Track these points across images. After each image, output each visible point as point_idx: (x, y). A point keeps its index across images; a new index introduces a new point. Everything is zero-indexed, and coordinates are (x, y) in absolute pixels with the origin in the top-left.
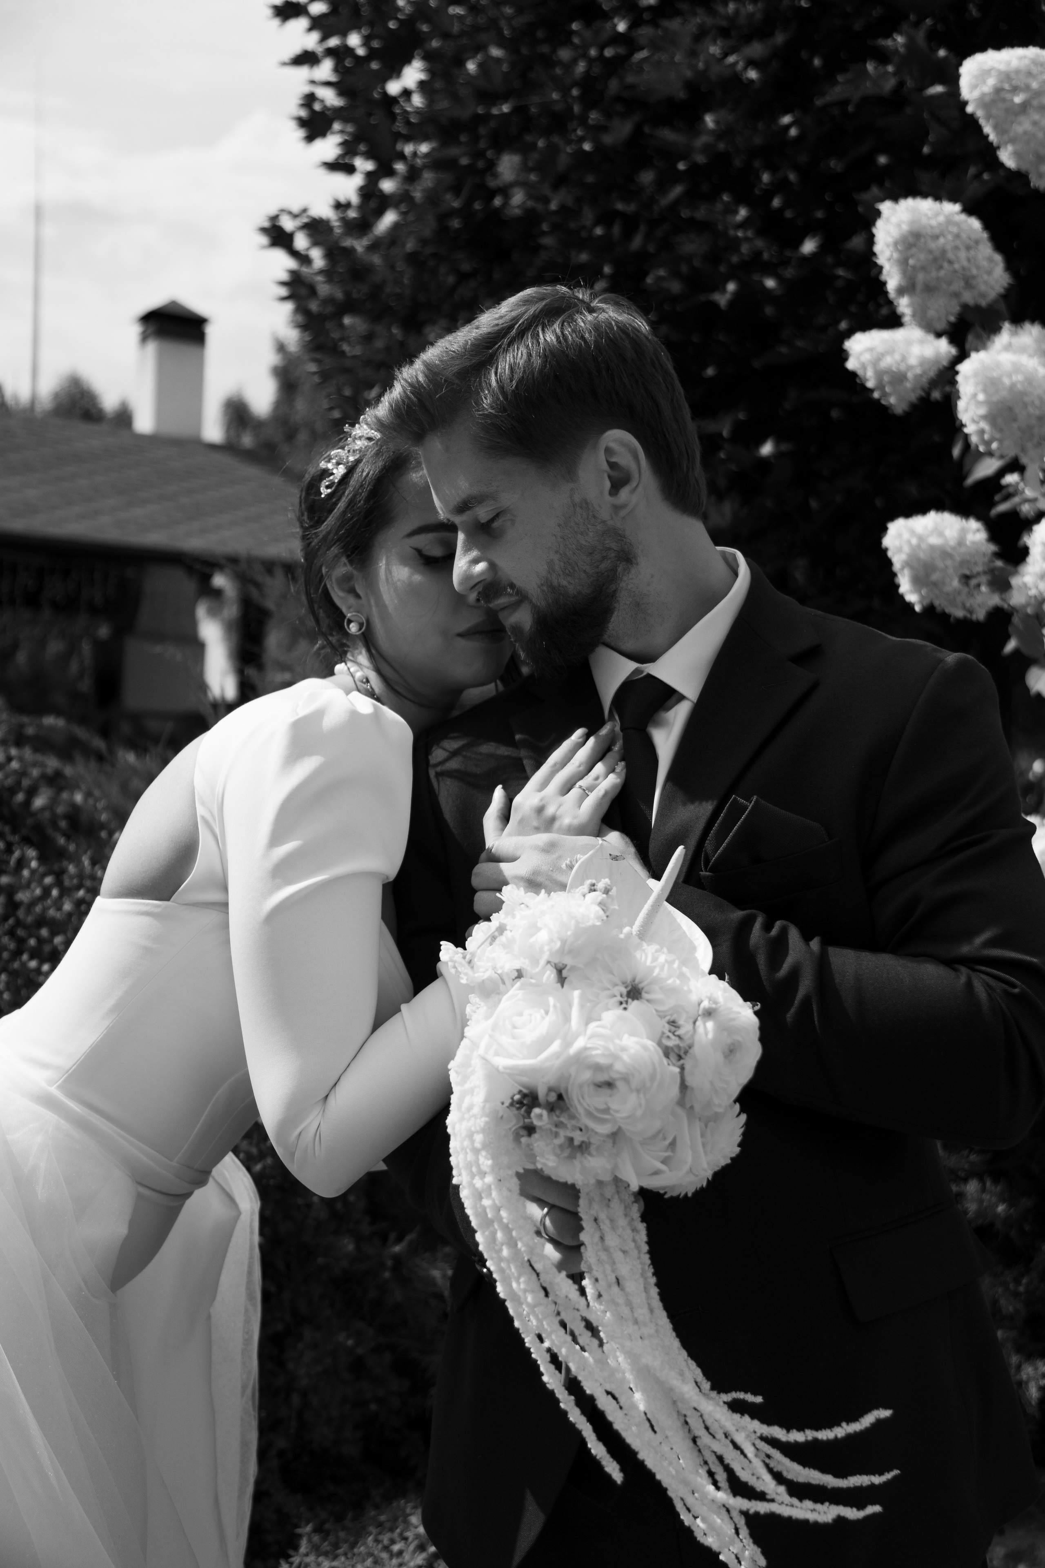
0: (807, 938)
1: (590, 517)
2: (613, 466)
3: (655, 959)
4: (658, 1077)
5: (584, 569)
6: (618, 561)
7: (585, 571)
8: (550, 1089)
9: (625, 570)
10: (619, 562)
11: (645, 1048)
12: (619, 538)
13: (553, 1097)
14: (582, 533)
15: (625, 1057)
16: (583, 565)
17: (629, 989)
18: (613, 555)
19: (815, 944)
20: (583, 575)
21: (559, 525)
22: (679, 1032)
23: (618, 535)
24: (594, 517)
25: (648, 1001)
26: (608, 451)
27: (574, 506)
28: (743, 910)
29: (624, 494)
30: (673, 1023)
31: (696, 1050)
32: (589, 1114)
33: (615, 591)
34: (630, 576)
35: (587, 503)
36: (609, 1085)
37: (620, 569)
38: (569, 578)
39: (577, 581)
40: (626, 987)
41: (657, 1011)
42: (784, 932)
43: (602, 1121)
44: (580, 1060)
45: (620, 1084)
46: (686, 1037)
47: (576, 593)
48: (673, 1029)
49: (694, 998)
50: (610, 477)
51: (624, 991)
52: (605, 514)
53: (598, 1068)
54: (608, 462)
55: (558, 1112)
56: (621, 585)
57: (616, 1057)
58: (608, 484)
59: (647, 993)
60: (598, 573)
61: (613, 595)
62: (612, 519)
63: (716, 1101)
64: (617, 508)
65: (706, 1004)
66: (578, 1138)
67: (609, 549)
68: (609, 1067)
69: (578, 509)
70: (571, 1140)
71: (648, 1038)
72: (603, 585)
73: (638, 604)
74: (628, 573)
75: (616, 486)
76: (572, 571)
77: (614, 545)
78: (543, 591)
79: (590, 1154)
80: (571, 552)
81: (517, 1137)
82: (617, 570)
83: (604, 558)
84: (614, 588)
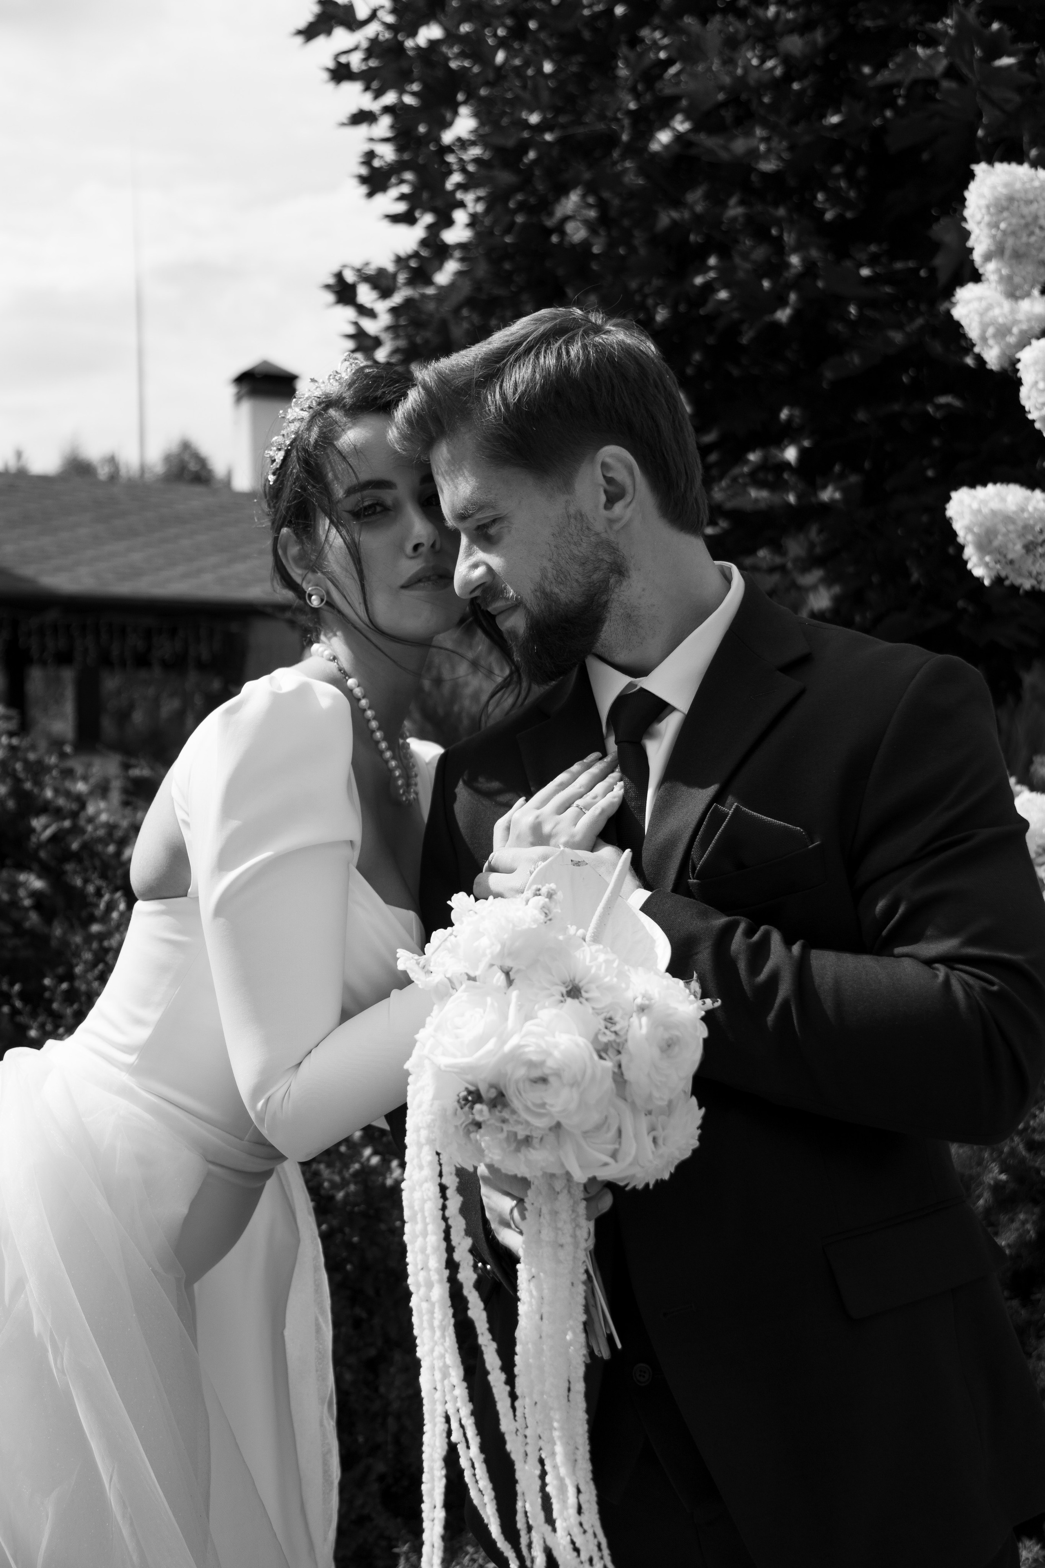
0: (788, 942)
1: (584, 529)
2: (609, 481)
3: (594, 958)
4: (589, 1072)
5: (577, 578)
6: (610, 572)
7: (577, 581)
8: (492, 1086)
9: (617, 582)
10: (611, 574)
11: (578, 1045)
12: (612, 550)
13: (493, 1093)
14: (575, 544)
15: (556, 1053)
16: (576, 575)
17: (569, 988)
18: (606, 566)
19: (796, 949)
20: (575, 584)
21: (553, 535)
22: (616, 1028)
23: (613, 549)
24: (588, 528)
25: (587, 1000)
26: (604, 465)
27: (569, 517)
28: (728, 916)
29: (618, 507)
30: (610, 1020)
31: (630, 1045)
32: (527, 1109)
33: (607, 601)
34: (622, 589)
35: (581, 515)
36: (544, 1080)
37: (612, 581)
38: (562, 587)
39: (568, 589)
40: (567, 987)
41: (593, 1009)
42: (766, 937)
43: (539, 1115)
44: (515, 1056)
45: (552, 1079)
46: (621, 1033)
47: (567, 601)
48: (609, 1025)
49: (630, 994)
50: (606, 492)
51: (564, 990)
52: (599, 526)
53: (531, 1064)
54: (604, 476)
55: (499, 1108)
56: (612, 596)
57: (549, 1054)
58: (603, 498)
59: (586, 992)
60: (590, 583)
61: (605, 605)
62: (606, 532)
63: (656, 1094)
64: (611, 521)
65: (639, 1001)
66: (522, 1134)
67: (602, 560)
68: (542, 1064)
69: (572, 520)
70: (515, 1134)
71: (580, 1035)
72: (595, 595)
73: (629, 616)
74: (620, 585)
75: (612, 500)
76: (564, 579)
77: (606, 557)
78: (536, 597)
79: (534, 1148)
80: (563, 561)
81: (468, 1133)
82: (609, 581)
83: (596, 569)
84: (606, 598)
